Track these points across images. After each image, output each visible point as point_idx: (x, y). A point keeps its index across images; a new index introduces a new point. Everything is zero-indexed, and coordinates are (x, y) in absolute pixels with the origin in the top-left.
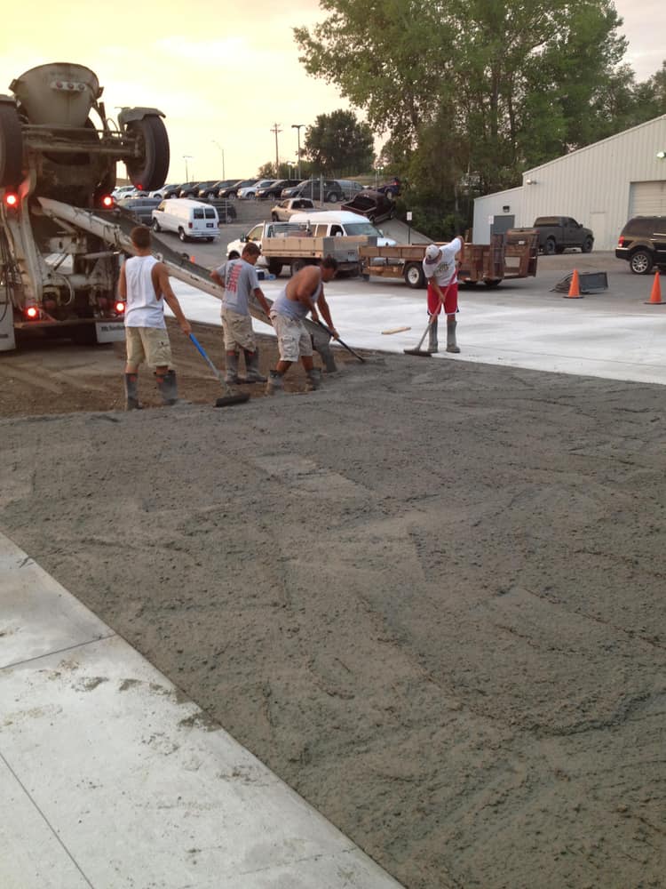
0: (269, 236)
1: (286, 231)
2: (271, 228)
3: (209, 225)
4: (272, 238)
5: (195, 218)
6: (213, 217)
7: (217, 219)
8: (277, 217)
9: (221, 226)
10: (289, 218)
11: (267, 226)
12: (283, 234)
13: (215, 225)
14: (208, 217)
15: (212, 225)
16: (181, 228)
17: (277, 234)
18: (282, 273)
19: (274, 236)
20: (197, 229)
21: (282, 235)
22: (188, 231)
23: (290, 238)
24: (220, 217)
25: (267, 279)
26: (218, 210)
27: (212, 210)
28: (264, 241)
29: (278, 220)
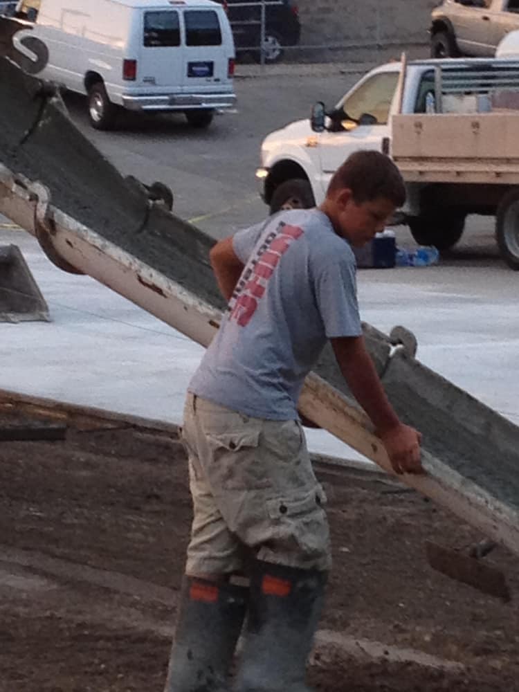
0: (420, 108)
1: (484, 88)
2: (426, 78)
3: (195, 70)
4: (430, 113)
5: (148, 42)
6: (213, 38)
7: (227, 48)
8: (452, 38)
9: (240, 69)
10: (497, 43)
11: (414, 72)
12: (471, 101)
13: (221, 70)
14: (195, 39)
15: (207, 69)
16: (93, 80)
17: (450, 101)
18: (464, 242)
19: (438, 109)
20: (151, 81)
21: (470, 104)
22: (118, 90)
23: (499, 113)
24: (238, 41)
25: (408, 262)
26: (232, 14)
27: (213, 15)
28: (399, 126)
29: (456, 52)
